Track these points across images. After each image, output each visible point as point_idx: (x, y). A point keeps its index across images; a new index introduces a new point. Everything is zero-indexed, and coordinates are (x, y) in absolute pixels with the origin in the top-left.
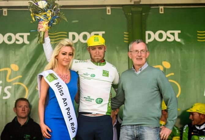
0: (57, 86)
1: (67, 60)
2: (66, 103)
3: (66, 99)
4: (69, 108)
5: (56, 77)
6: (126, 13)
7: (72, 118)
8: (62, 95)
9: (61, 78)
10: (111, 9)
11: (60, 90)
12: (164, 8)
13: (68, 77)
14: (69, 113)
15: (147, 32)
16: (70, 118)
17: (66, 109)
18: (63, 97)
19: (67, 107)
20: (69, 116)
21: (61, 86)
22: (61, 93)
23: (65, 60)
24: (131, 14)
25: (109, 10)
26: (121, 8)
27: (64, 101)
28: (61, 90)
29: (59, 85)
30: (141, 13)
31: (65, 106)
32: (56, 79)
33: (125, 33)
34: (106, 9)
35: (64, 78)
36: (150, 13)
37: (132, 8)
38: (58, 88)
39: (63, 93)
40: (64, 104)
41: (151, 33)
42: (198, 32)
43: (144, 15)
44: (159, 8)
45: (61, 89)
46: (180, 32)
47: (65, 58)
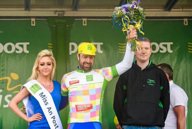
0: (41, 96)
1: (46, 70)
2: (51, 112)
3: (51, 108)
4: (54, 116)
5: (40, 87)
6: (50, 25)
7: (58, 126)
8: (46, 105)
9: (44, 87)
10: (36, 20)
11: (44, 100)
12: (87, 20)
13: (51, 87)
14: (54, 122)
15: (71, 44)
16: (56, 126)
17: (52, 118)
18: (48, 106)
19: (52, 116)
20: (55, 124)
21: (45, 96)
22: (46, 103)
23: (44, 70)
24: (55, 26)
25: (33, 22)
26: (46, 20)
27: (49, 110)
28: (46, 100)
29: (43, 95)
30: (65, 25)
31: (50, 115)
32: (40, 89)
33: (49, 44)
34: (31, 20)
35: (47, 88)
36: (74, 25)
37: (56, 20)
38: (42, 98)
39: (47, 103)
40: (49, 113)
41: (75, 44)
42: (119, 44)
43: (68, 27)
44: (82, 20)
45: (45, 98)
46: (102, 44)
47: (44, 68)
